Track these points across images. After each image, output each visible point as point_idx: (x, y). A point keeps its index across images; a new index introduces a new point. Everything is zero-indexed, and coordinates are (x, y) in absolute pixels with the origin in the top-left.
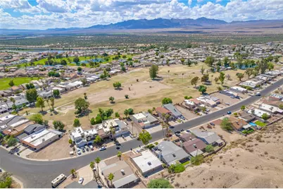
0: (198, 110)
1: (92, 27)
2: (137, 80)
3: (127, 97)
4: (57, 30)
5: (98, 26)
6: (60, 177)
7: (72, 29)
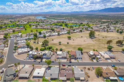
0: (94, 58)
1: (89, 11)
2: (82, 37)
3: (68, 43)
4: (74, 12)
5: (92, 11)
6: (12, 65)
7: (80, 12)
